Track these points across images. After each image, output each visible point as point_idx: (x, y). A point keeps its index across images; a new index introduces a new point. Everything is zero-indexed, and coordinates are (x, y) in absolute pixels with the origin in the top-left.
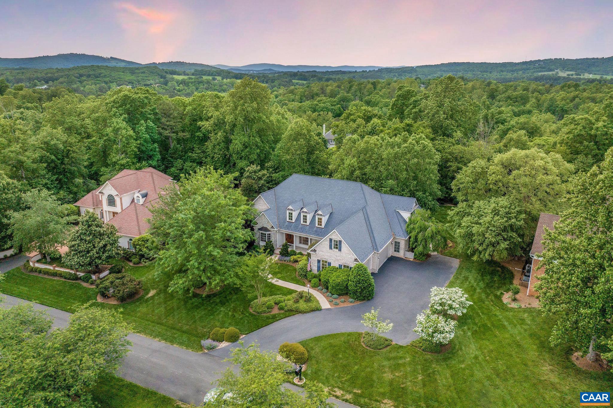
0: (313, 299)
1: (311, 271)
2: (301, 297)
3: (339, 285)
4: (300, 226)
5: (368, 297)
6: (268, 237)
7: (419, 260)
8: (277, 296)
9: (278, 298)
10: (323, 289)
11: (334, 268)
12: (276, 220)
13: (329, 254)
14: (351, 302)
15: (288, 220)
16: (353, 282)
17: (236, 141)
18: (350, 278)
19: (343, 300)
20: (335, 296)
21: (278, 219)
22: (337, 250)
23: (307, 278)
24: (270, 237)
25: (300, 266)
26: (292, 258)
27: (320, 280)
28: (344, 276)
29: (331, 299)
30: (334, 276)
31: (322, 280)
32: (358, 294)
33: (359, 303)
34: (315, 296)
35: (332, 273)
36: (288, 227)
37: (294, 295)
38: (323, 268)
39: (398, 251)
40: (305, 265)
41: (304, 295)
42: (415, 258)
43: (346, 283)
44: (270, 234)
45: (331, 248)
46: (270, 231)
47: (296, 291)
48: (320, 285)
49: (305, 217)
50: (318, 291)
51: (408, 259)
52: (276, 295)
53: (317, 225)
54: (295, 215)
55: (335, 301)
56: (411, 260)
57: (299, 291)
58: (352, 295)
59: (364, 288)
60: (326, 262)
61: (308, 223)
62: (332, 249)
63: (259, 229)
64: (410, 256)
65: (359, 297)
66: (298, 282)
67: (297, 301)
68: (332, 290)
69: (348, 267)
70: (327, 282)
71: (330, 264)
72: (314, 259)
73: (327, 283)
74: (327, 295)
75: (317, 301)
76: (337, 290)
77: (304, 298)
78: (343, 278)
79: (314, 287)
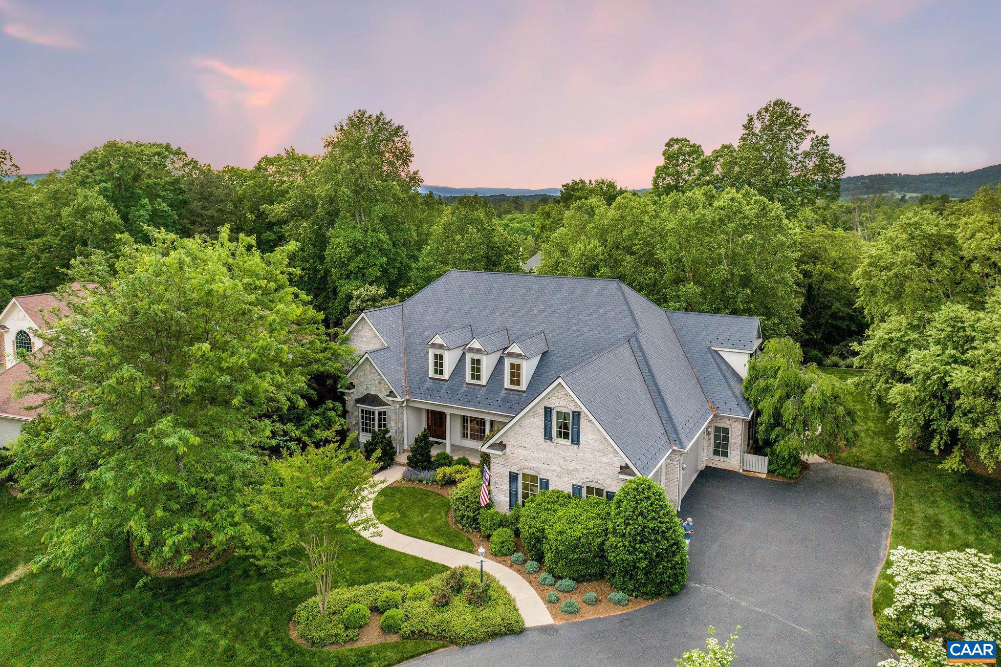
0: (495, 595)
1: (489, 506)
2: (458, 589)
3: (577, 546)
4: (464, 388)
5: (672, 584)
6: (380, 420)
7: (784, 476)
8: (383, 584)
9: (384, 590)
10: (525, 562)
11: (559, 494)
12: (401, 376)
13: (542, 455)
14: (619, 603)
15: (431, 374)
16: (623, 535)
17: (338, 240)
18: (610, 526)
19: (591, 595)
20: (567, 582)
21: (407, 374)
22: (568, 442)
23: (478, 529)
24: (385, 420)
25: (460, 493)
26: (440, 472)
27: (517, 533)
28: (593, 518)
29: (552, 592)
30: (560, 519)
31: (525, 533)
32: (640, 575)
33: (643, 604)
34: (502, 583)
35: (555, 511)
36: (430, 393)
37: (436, 581)
38: (525, 496)
39: (725, 454)
40: (474, 488)
41: (468, 580)
42: (770, 472)
43: (600, 540)
44: (385, 413)
45: (548, 436)
46: (384, 404)
47: (445, 568)
48: (517, 548)
49: (476, 363)
50: (511, 566)
51: (752, 474)
52: (379, 580)
53: (507, 384)
54: (450, 361)
55: (566, 600)
56: (760, 475)
57: (453, 567)
58: (619, 580)
59: (657, 556)
60: (534, 478)
61: (484, 381)
62: (551, 439)
63: (358, 401)
64: (759, 465)
65: (644, 585)
66: (450, 540)
67: (443, 603)
68: (556, 562)
69: (599, 492)
70: (539, 538)
71: (545, 484)
72: (499, 471)
73: (539, 540)
74: (540, 579)
75: (510, 602)
76: (570, 563)
77: (466, 592)
78: (591, 525)
79: (500, 554)
